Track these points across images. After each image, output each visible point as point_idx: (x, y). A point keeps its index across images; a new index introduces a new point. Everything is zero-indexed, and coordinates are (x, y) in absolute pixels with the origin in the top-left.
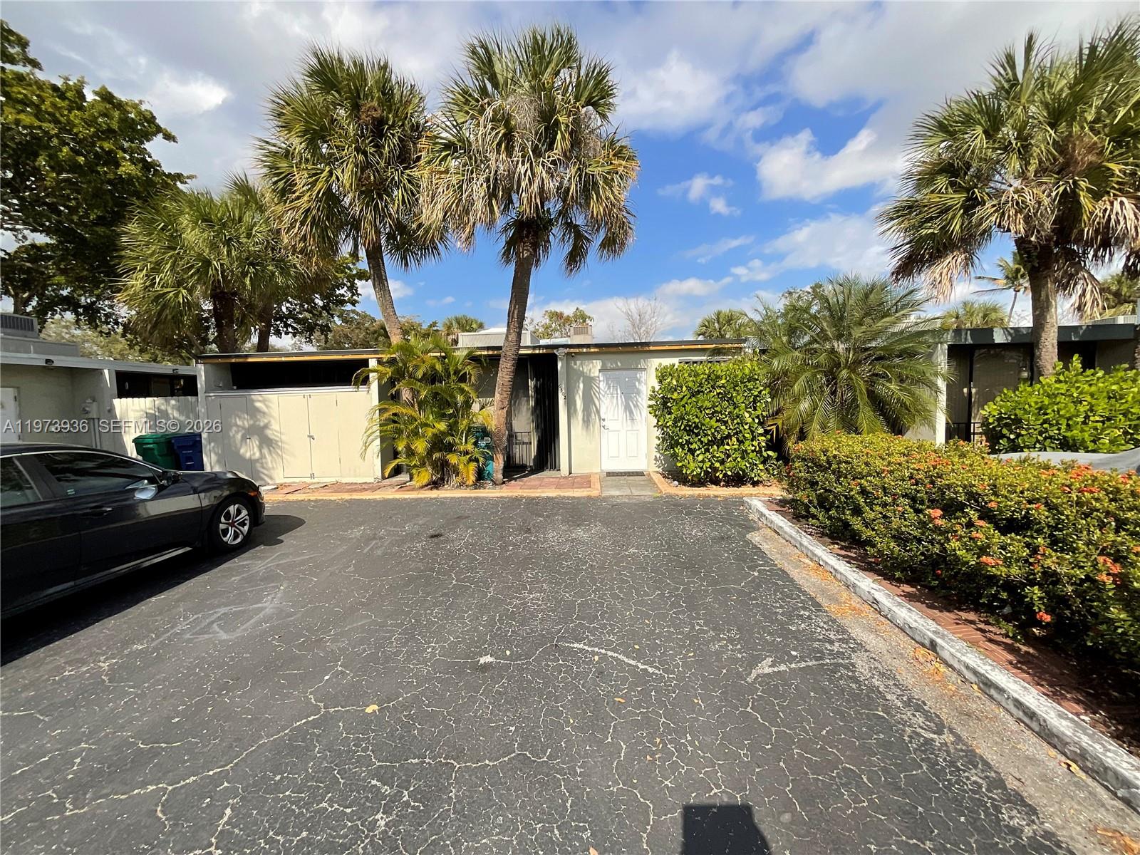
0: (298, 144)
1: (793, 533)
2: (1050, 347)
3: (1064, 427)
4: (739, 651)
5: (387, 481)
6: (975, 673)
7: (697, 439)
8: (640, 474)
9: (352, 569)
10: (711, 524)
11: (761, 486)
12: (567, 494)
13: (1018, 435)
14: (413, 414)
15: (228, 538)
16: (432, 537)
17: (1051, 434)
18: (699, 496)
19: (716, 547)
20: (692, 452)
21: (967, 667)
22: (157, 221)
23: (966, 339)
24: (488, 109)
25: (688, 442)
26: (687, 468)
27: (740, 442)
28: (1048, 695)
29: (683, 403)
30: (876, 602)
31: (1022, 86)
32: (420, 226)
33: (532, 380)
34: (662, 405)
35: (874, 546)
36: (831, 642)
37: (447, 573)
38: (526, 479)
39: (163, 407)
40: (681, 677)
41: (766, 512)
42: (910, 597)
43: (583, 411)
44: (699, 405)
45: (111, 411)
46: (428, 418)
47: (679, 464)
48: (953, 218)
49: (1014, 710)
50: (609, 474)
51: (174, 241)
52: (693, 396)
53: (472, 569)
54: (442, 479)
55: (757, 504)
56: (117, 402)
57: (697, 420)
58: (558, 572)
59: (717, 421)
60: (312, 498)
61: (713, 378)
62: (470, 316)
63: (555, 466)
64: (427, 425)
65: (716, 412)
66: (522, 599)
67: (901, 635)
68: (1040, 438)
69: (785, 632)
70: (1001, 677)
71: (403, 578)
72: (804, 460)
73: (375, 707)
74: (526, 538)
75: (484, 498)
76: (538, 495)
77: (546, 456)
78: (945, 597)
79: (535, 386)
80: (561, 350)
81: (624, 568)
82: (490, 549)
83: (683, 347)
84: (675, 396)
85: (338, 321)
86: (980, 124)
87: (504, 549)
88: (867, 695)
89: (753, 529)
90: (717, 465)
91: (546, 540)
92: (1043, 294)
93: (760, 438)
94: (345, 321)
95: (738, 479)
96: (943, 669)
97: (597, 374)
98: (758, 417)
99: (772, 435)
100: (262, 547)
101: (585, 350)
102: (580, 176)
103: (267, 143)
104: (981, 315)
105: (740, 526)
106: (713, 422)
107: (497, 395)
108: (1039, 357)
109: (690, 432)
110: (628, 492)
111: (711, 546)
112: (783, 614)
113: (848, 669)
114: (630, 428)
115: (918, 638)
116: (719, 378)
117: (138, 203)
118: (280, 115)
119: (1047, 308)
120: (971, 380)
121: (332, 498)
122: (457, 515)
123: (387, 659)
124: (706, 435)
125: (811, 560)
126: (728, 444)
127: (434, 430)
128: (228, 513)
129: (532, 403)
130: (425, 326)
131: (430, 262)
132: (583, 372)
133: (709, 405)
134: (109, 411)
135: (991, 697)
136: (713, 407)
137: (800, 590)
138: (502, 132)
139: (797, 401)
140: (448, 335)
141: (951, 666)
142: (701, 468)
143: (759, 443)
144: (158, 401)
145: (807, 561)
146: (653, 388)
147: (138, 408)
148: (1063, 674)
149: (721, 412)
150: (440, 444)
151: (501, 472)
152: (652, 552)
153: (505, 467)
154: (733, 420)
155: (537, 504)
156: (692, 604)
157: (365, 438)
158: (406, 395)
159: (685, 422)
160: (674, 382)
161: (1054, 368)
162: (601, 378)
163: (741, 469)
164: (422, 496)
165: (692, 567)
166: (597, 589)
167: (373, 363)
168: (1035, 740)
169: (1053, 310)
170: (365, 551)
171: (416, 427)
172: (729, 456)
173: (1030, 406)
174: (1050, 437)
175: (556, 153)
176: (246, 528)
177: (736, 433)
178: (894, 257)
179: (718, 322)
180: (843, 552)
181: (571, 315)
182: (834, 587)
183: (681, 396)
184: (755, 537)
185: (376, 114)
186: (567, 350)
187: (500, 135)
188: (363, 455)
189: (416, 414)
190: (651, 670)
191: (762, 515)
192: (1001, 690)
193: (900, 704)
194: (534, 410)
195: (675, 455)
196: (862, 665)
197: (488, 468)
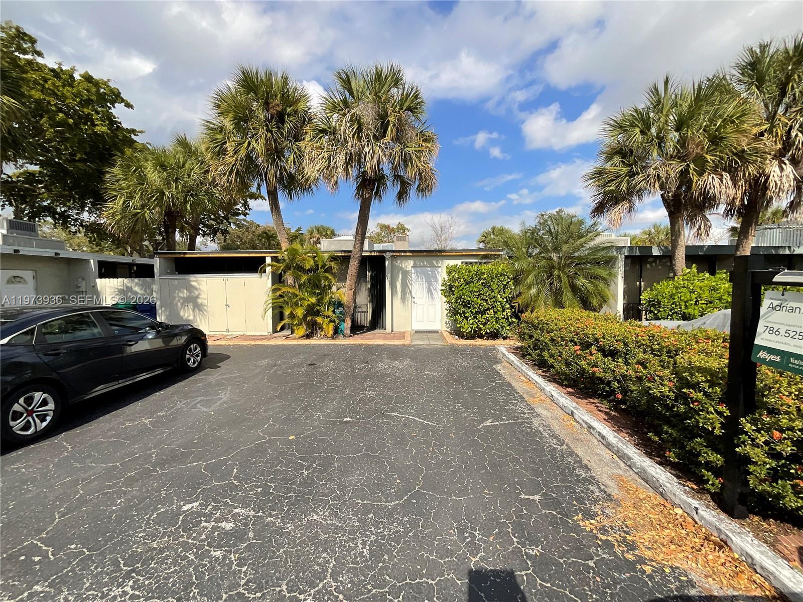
0: (229, 125)
1: (519, 364)
2: (680, 259)
3: (683, 307)
4: (477, 417)
5: (276, 334)
6: (586, 423)
7: (469, 311)
8: (437, 332)
9: (266, 380)
10: (474, 360)
11: (508, 340)
12: (390, 343)
13: (659, 311)
14: (296, 292)
15: (190, 363)
16: (310, 365)
17: (676, 310)
18: (470, 345)
19: (475, 371)
20: (466, 318)
21: (584, 421)
22: (132, 166)
23: (636, 252)
24: (348, 115)
25: (464, 312)
26: (463, 328)
27: (495, 313)
28: (615, 431)
29: (461, 288)
30: (552, 396)
31: (663, 104)
32: (303, 177)
33: (369, 272)
34: (449, 290)
35: (554, 368)
36: (524, 414)
37: (322, 383)
38: (364, 334)
39: (129, 285)
40: (445, 426)
41: (506, 353)
42: (570, 394)
43: (401, 292)
44: (471, 289)
45: (95, 286)
46: (304, 295)
47: (459, 326)
48: (621, 182)
49: (597, 436)
50: (417, 332)
51: (142, 179)
52: (467, 284)
53: (335, 381)
54: (312, 333)
55: (503, 349)
56: (98, 281)
57: (469, 299)
58: (384, 382)
59: (481, 300)
60: (231, 344)
61: (479, 274)
62: (326, 225)
63: (383, 327)
64: (304, 299)
65: (481, 294)
66: (364, 394)
67: (560, 411)
68: (670, 313)
69: (502, 409)
70: (596, 424)
71: (297, 385)
72: (527, 323)
73: (294, 437)
74: (366, 366)
75: (340, 345)
76: (372, 343)
77: (377, 320)
78: (587, 393)
79: (371, 275)
80: (388, 254)
81: (421, 381)
82: (345, 371)
83: (464, 253)
84: (457, 284)
85: (233, 226)
86: (638, 127)
87: (353, 371)
88: (534, 433)
89: (498, 363)
90: (481, 326)
91: (377, 367)
92: (677, 227)
93: (507, 311)
94: (239, 226)
95: (494, 335)
96: (574, 423)
97: (410, 269)
98: (506, 298)
99: (515, 309)
100: (209, 369)
101: (403, 254)
102: (402, 153)
103: (209, 122)
104: (665, 233)
105: (491, 361)
106: (479, 301)
107: (348, 282)
108: (675, 265)
109: (465, 306)
110: (427, 342)
111: (472, 371)
112: (503, 402)
113: (529, 424)
114: (431, 303)
115: (567, 411)
116: (483, 274)
117: (119, 154)
118: (218, 106)
119: (679, 236)
120: (641, 277)
121: (244, 344)
122: (323, 354)
123: (296, 419)
124: (475, 308)
125: (526, 378)
126: (488, 314)
127: (309, 302)
128: (191, 349)
129: (369, 286)
130: (293, 231)
131: (306, 197)
132: (402, 268)
133: (476, 290)
134: (93, 287)
135: (591, 433)
136: (479, 291)
137: (516, 392)
138: (356, 127)
139: (529, 288)
140: (311, 238)
141: (578, 422)
142: (472, 328)
143: (507, 314)
144: (126, 280)
145: (524, 378)
146: (444, 279)
147: (112, 285)
148: (627, 423)
149: (483, 294)
150: (312, 311)
151: (349, 329)
152: (438, 373)
153: (351, 327)
154: (490, 299)
155: (372, 348)
156: (456, 397)
157: (265, 307)
158: (290, 281)
159: (462, 300)
160: (456, 276)
161: (682, 272)
162: (413, 272)
163: (495, 329)
164: (301, 343)
165: (459, 381)
166: (406, 390)
167: (268, 260)
168: (603, 448)
169: (682, 237)
170: (271, 372)
171: (297, 301)
172: (489, 321)
173: (666, 294)
174: (676, 312)
175: (387, 139)
176: (199, 358)
177: (493, 307)
178: (594, 201)
179: (493, 234)
180: (543, 374)
181: (395, 227)
182: (534, 390)
183: (459, 284)
184: (498, 367)
185: (279, 109)
186: (392, 254)
187: (355, 130)
188: (263, 317)
189: (297, 292)
190: (430, 424)
191: (504, 355)
192: (594, 429)
193: (548, 436)
194: (370, 290)
195: (456, 320)
196: (536, 422)
197: (341, 327)
